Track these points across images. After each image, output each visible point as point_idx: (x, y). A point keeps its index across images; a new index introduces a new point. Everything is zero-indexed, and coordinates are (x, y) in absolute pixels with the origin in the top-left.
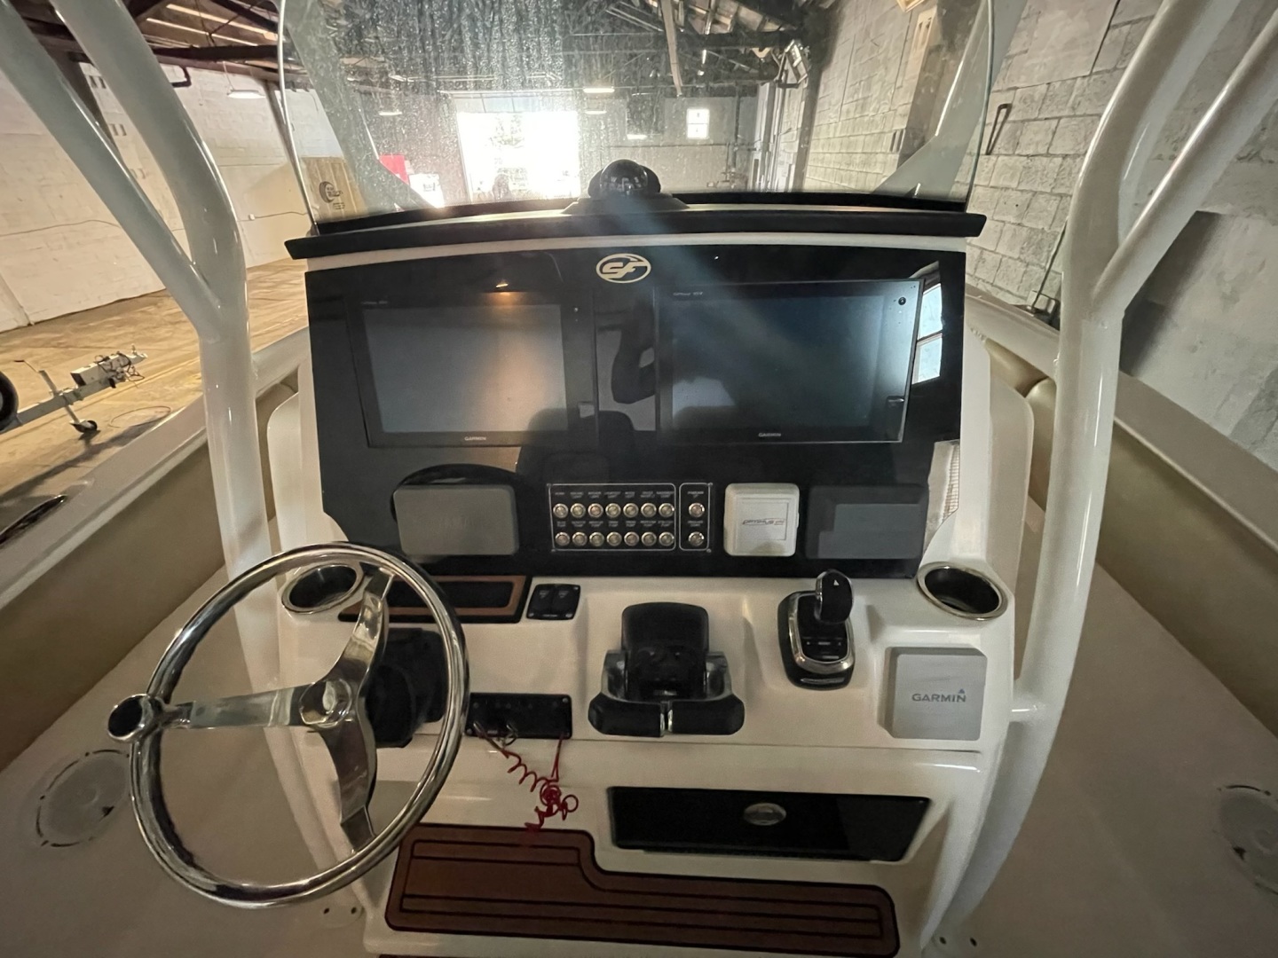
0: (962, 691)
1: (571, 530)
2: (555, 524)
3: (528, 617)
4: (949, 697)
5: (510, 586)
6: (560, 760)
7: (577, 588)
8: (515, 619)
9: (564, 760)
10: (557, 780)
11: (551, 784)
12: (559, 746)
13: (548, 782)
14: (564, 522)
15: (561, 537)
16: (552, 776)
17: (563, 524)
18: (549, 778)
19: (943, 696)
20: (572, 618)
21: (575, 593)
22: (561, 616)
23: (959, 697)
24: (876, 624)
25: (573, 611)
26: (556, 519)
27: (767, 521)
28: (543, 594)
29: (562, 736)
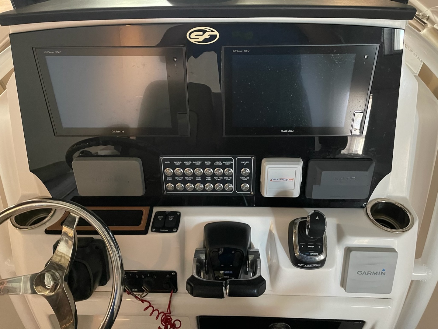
0: (384, 270)
1: (175, 182)
2: (166, 179)
3: (152, 231)
4: (377, 273)
5: (141, 212)
6: (171, 303)
7: (179, 214)
8: (145, 232)
9: (173, 303)
10: (170, 313)
11: (167, 315)
12: (171, 297)
13: (165, 314)
14: (171, 178)
15: (170, 186)
16: (167, 311)
17: (170, 179)
18: (166, 312)
19: (373, 272)
20: (176, 231)
21: (177, 217)
22: (170, 231)
23: (382, 272)
24: (341, 235)
25: (177, 228)
26: (166, 176)
27: (284, 179)
28: (160, 218)
29: (172, 291)
